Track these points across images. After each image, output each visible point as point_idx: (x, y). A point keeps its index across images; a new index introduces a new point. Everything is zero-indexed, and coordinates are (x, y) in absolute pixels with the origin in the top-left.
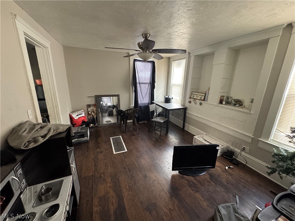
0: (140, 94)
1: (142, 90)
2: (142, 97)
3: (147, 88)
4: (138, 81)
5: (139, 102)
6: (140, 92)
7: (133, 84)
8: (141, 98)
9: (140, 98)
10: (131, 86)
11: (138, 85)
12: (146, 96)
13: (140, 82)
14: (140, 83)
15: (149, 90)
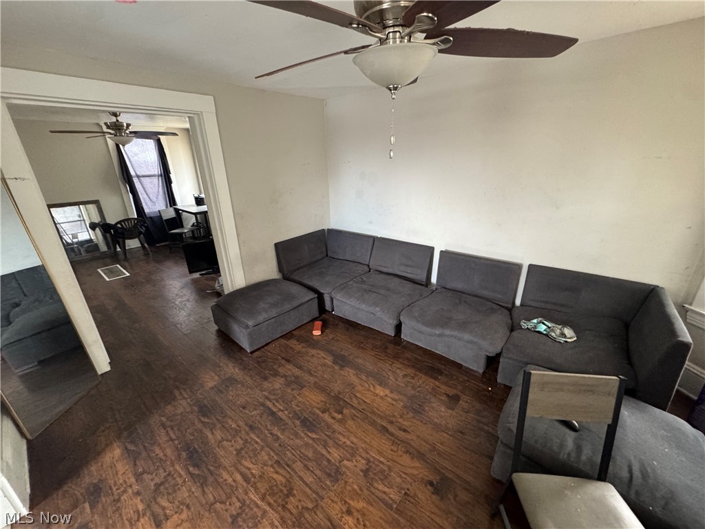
0: (145, 196)
1: (146, 189)
2: (151, 200)
3: (157, 185)
4: (132, 173)
5: (147, 210)
6: (144, 192)
7: (124, 179)
8: (149, 203)
9: (146, 203)
10: (120, 183)
11: (135, 180)
12: (157, 198)
13: (138, 173)
14: (138, 177)
15: (161, 188)
